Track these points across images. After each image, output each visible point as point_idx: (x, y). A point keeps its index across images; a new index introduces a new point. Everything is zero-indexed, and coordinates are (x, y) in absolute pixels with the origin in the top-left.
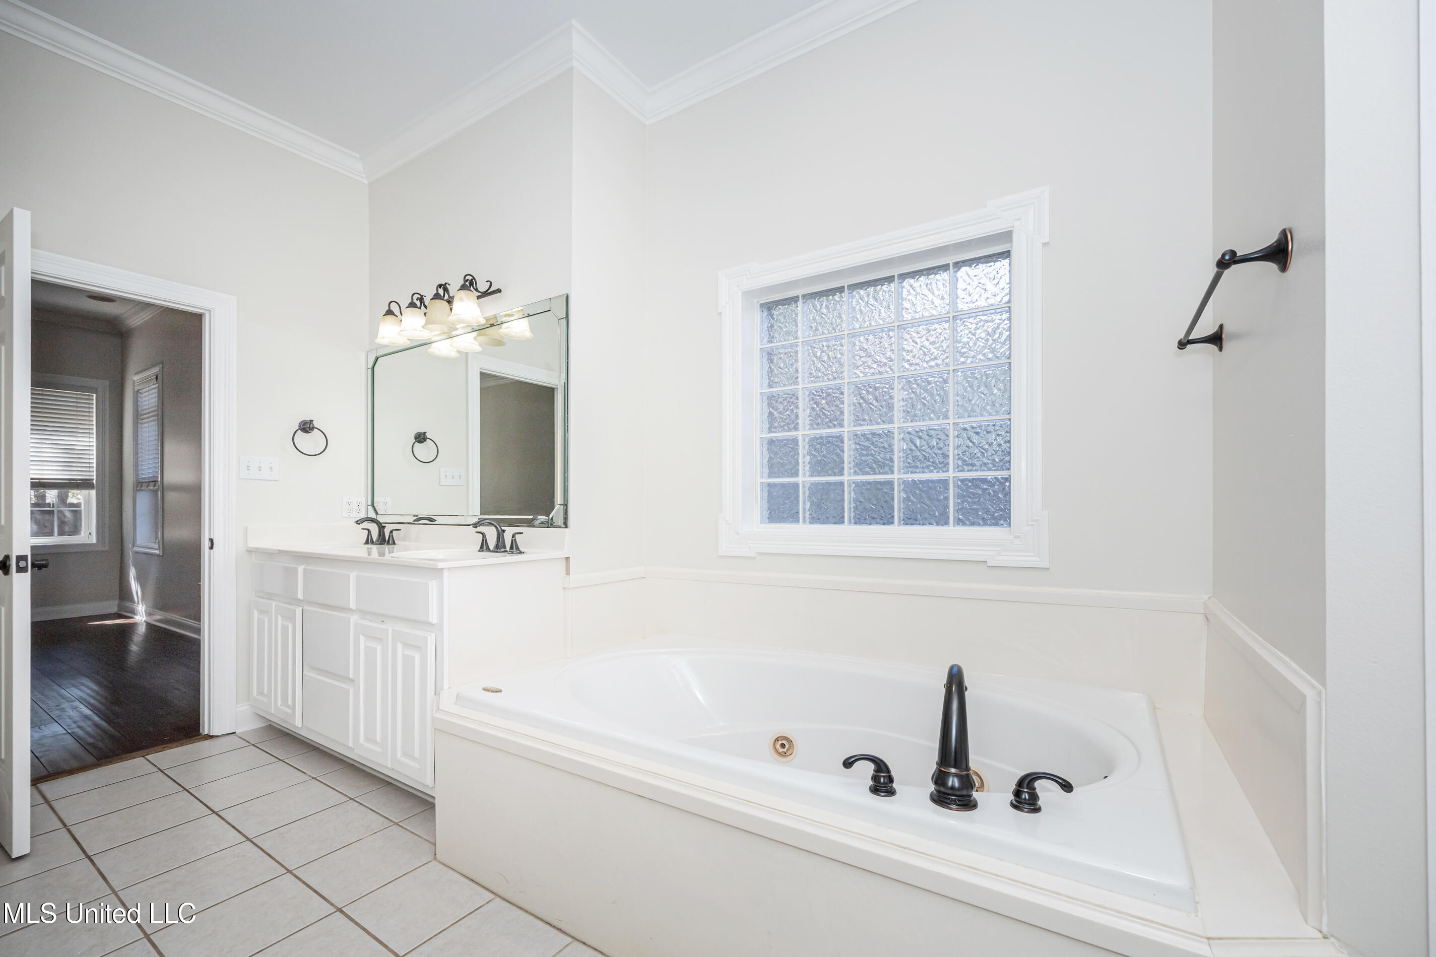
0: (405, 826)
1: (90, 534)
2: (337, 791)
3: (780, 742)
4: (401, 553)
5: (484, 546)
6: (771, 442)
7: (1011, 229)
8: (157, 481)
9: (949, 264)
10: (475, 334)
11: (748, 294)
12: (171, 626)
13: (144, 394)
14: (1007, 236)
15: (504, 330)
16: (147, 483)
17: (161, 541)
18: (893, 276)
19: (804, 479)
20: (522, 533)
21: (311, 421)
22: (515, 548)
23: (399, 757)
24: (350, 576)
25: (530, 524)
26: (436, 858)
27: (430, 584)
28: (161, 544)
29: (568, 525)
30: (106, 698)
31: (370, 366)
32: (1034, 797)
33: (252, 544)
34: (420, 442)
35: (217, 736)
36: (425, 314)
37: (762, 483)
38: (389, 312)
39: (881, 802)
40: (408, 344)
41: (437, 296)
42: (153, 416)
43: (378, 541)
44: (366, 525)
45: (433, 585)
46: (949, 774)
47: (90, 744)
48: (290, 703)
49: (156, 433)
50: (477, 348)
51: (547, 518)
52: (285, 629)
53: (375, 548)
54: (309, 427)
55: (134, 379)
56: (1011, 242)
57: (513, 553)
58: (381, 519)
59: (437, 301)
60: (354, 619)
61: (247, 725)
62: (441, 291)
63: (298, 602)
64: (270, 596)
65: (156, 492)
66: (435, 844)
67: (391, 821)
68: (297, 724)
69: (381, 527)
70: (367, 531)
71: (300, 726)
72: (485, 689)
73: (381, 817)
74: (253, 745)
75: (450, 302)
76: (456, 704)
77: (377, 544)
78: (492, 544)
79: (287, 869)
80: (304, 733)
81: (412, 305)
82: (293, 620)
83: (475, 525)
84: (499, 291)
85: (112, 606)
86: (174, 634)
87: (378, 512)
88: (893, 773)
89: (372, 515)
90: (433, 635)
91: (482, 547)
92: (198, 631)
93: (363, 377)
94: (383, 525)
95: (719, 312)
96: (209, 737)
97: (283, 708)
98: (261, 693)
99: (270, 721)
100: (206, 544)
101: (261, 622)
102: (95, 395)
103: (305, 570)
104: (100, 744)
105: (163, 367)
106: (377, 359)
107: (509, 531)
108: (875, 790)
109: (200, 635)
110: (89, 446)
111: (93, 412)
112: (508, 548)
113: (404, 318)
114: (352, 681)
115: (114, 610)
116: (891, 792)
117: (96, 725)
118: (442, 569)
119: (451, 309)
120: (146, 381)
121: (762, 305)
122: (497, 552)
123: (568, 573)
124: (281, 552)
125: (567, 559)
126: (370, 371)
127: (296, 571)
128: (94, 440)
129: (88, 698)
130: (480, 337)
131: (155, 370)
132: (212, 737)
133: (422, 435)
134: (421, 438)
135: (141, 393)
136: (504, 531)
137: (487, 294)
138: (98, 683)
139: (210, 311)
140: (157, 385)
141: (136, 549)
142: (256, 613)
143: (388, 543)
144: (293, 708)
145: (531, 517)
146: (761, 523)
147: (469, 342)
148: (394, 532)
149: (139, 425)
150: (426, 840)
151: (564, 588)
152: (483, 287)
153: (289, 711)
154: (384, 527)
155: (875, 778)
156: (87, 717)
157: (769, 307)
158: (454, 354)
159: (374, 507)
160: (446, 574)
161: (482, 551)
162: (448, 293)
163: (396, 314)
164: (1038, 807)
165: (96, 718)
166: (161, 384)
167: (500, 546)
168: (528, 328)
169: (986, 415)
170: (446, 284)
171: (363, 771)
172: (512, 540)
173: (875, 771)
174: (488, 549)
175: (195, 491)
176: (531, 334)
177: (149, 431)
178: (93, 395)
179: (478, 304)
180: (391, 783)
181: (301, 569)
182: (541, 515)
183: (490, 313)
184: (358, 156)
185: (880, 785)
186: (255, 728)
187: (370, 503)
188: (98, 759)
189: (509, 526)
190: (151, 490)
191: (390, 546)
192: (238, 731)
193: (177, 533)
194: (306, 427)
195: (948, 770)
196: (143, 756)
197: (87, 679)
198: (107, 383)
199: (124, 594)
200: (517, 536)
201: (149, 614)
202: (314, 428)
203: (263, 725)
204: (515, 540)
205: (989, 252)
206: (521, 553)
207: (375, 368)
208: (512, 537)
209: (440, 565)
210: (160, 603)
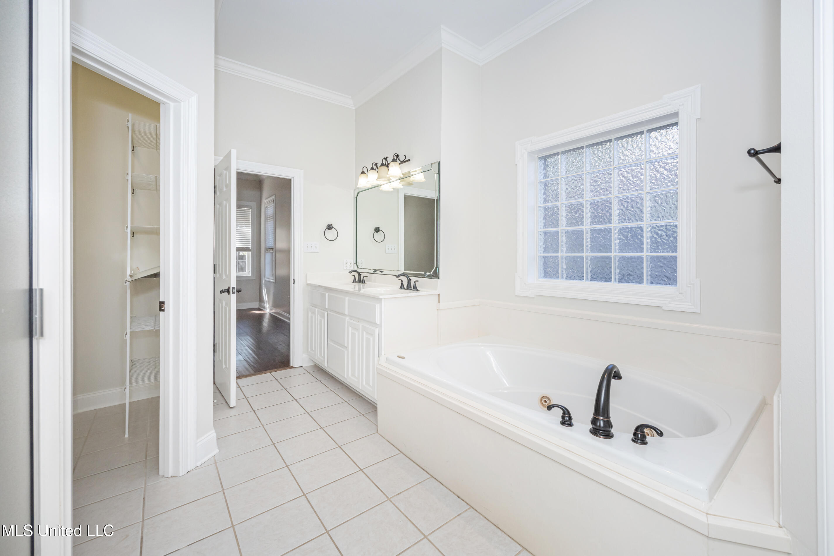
0: (366, 417)
1: (249, 271)
2: (340, 397)
3: (544, 399)
4: (367, 289)
5: (402, 287)
6: (545, 233)
7: (678, 111)
8: (273, 248)
9: (644, 131)
10: (400, 180)
11: (531, 153)
12: (279, 316)
13: (269, 208)
14: (676, 114)
15: (412, 179)
16: (270, 249)
17: (274, 276)
18: (612, 139)
19: (563, 254)
20: (418, 281)
21: (332, 225)
22: (415, 288)
23: (364, 384)
24: (345, 299)
25: (423, 276)
26: (377, 432)
27: (376, 305)
28: (275, 277)
29: (439, 278)
30: (256, 346)
31: (355, 196)
32: (644, 437)
33: (309, 282)
34: (377, 232)
35: (296, 367)
36: (377, 172)
37: (540, 257)
38: (363, 172)
39: (565, 429)
40: (371, 186)
41: (382, 165)
42: (272, 218)
43: (358, 281)
44: (354, 273)
45: (378, 306)
46: (600, 420)
47: (252, 366)
48: (323, 355)
49: (273, 227)
50: (401, 187)
51: (430, 274)
52: (321, 321)
53: (357, 285)
54: (331, 228)
55: (265, 201)
56: (678, 117)
57: (414, 291)
58: (359, 271)
59: (382, 167)
60: (347, 319)
61: (306, 364)
62: (384, 161)
63: (326, 310)
64: (315, 306)
65: (272, 253)
66: (377, 426)
67: (361, 413)
68: (325, 365)
69: (360, 275)
70: (354, 276)
71: (327, 366)
72: (398, 357)
73: (357, 411)
74: (309, 373)
75: (388, 166)
76: (386, 362)
77: (358, 283)
78: (405, 286)
79: (321, 427)
80: (328, 370)
81: (372, 169)
82: (324, 317)
83: (398, 276)
84: (409, 160)
85: (256, 305)
86: (280, 320)
87: (359, 267)
88: (572, 415)
89: (356, 269)
90: (378, 329)
91: (401, 287)
92: (289, 319)
93: (353, 201)
94: (360, 273)
95: (516, 164)
96: (293, 367)
97: (320, 357)
98: (312, 350)
99: (315, 363)
100: (292, 281)
101: (312, 317)
102: (251, 209)
103: (328, 295)
104: (255, 366)
105: (275, 196)
106: (358, 193)
107: (413, 279)
108: (563, 423)
109: (290, 321)
110: (249, 230)
111: (250, 217)
112: (412, 288)
113: (369, 174)
114: (347, 347)
115: (257, 306)
116: (570, 425)
117: (254, 358)
118: (382, 299)
119: (388, 170)
120: (268, 203)
121: (540, 158)
122: (407, 290)
123: (439, 302)
124: (320, 286)
125: (439, 295)
126: (355, 199)
127: (325, 295)
128: (251, 229)
129: (249, 345)
130: (402, 182)
131: (273, 197)
132: (294, 367)
133: (378, 229)
134: (377, 230)
135: (268, 208)
136: (411, 279)
137: (404, 162)
138: (254, 340)
139: (294, 178)
140: (273, 204)
141: (266, 279)
142: (310, 313)
143: (362, 283)
144: (324, 357)
145: (423, 273)
146: (539, 278)
147: (398, 185)
148: (365, 277)
149: (267, 222)
150: (374, 424)
151: (437, 309)
152: (402, 158)
153: (322, 359)
154: (361, 275)
155: (563, 417)
156: (250, 354)
157: (545, 158)
158: (391, 190)
159: (357, 264)
160: (383, 301)
161: (401, 289)
162: (387, 162)
163: (366, 173)
164: (645, 442)
165: (254, 355)
166: (275, 205)
167: (409, 287)
168: (424, 178)
169: (666, 219)
170: (386, 157)
171: (351, 390)
172: (414, 284)
173: (563, 414)
174: (404, 288)
175: (288, 252)
176: (425, 180)
177: (270, 225)
178: (250, 210)
179: (400, 168)
180: (362, 397)
181: (327, 294)
182: (428, 272)
183: (406, 170)
184: (350, 97)
185: (564, 421)
186: (309, 365)
187: (355, 263)
188: (255, 372)
189: (414, 276)
190: (271, 252)
191: (363, 284)
192: (304, 366)
193: (281, 272)
194: (330, 227)
195: (598, 417)
196: (270, 373)
197: (250, 337)
198: (255, 203)
199: (261, 300)
200: (416, 282)
201: (271, 310)
202: (332, 228)
203: (313, 364)
204: (415, 284)
205: (668, 123)
206: (418, 290)
207: (357, 198)
208: (414, 283)
209: (381, 297)
210: (275, 305)
